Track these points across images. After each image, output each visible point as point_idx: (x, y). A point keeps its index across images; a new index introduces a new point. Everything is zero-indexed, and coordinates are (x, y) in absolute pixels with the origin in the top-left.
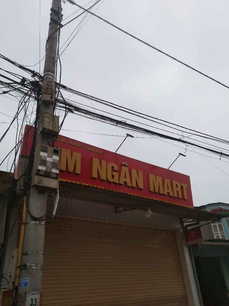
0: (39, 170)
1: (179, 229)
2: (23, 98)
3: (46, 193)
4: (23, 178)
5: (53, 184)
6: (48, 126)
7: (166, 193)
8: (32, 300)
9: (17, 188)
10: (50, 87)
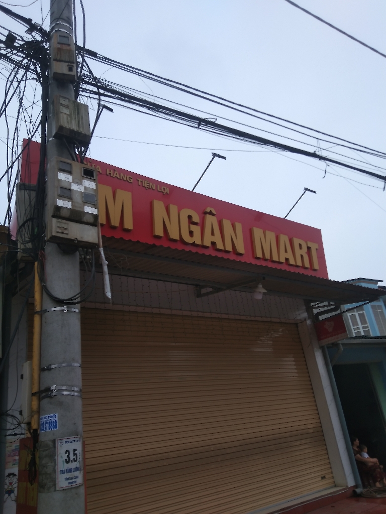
0: (58, 208)
1: (305, 320)
2: (13, 73)
3: (78, 253)
4: (29, 226)
5: (90, 235)
6: (68, 122)
7: (283, 260)
8: (67, 452)
9: (19, 247)
10: (65, 47)
